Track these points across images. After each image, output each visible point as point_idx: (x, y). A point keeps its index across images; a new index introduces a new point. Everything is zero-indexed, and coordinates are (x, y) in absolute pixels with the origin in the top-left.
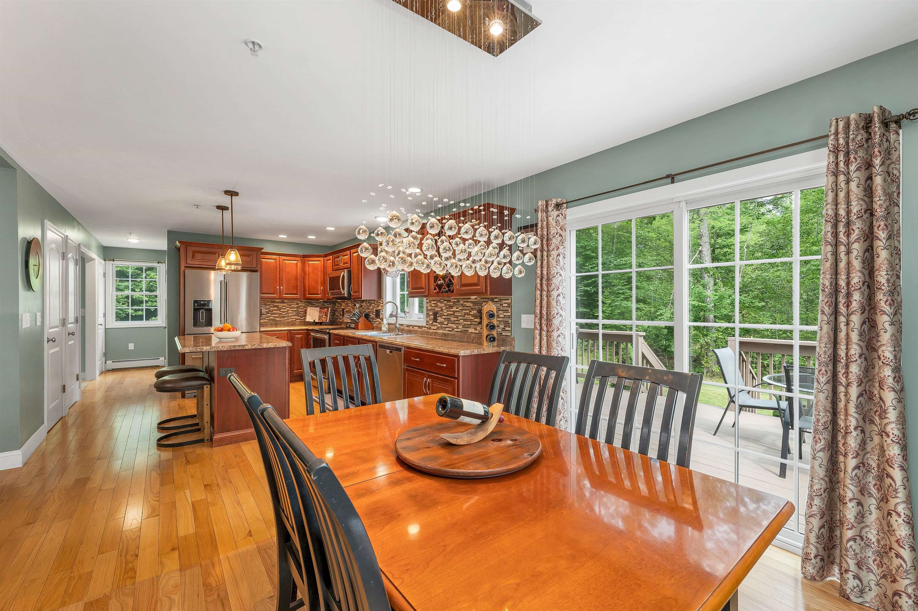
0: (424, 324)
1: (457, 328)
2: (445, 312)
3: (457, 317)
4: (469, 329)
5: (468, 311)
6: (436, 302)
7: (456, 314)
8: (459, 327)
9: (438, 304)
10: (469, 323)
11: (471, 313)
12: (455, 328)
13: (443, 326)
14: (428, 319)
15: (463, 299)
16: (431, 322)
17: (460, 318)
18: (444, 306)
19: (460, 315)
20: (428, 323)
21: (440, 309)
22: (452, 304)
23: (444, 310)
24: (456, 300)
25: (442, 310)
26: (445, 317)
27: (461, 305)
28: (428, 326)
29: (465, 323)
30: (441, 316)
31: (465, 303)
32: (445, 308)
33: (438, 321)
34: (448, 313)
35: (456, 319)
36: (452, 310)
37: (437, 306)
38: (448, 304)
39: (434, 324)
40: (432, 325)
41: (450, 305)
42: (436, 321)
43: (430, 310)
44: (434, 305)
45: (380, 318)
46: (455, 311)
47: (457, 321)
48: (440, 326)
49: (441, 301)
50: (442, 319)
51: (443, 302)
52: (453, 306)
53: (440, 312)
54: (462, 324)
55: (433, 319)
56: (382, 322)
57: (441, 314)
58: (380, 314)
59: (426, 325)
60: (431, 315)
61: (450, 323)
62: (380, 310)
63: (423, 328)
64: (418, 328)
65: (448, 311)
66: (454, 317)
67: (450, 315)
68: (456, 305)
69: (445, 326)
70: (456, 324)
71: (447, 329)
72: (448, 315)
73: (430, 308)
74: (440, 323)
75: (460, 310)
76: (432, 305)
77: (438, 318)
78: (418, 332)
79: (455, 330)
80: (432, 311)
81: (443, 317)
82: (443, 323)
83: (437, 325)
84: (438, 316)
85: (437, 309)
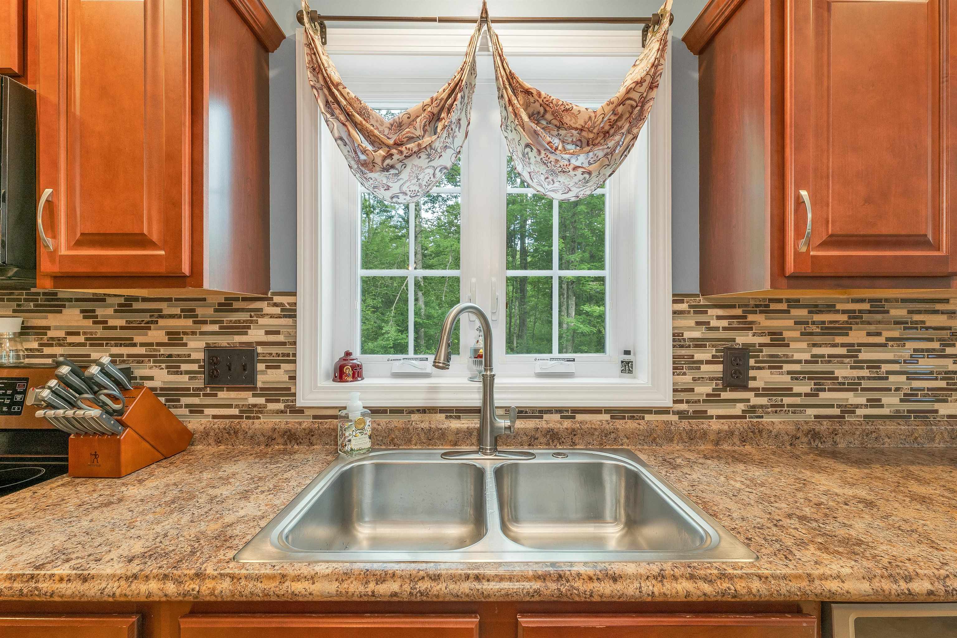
0: (665, 400)
1: (875, 403)
2: (801, 348)
3: (874, 365)
4: (937, 406)
5: (936, 345)
6: (738, 312)
7: (864, 355)
8: (885, 400)
9: (751, 318)
10: (942, 384)
12: (858, 406)
13: (787, 400)
14: (688, 378)
15: (904, 301)
16: (703, 390)
17: (885, 367)
18: (791, 329)
19: (889, 356)
20: (684, 396)
21: (767, 340)
22: (844, 318)
23: (795, 340)
24: (866, 306)
25: (779, 341)
26: (797, 367)
27: (896, 323)
28: (683, 407)
29: (916, 384)
30: (775, 363)
31: (916, 317)
32: (797, 334)
33: (752, 384)
34: (817, 351)
35: (865, 373)
36: (839, 340)
37: (748, 327)
38: (817, 318)
39: (725, 395)
40: (713, 399)
41: (831, 322)
42: (745, 388)
43: (699, 344)
44: (724, 323)
45: (259, 385)
46: (860, 345)
47: (869, 378)
48: (763, 401)
49: (773, 306)
50: (782, 374)
51: (788, 312)
52: (851, 329)
53: (767, 351)
54: (897, 389)
55: (717, 379)
56: (280, 406)
57: (777, 356)
58: (261, 367)
59: (675, 402)
60: (708, 362)
61: (830, 390)
62: (260, 349)
63: (648, 417)
64: (607, 417)
65: (814, 345)
66: (852, 368)
67: (829, 362)
68: (869, 323)
69: (797, 400)
70: (863, 389)
71: (811, 412)
72: (815, 360)
73: (697, 334)
74: (764, 389)
75: (888, 339)
76: (714, 323)
77: (752, 373)
78: (622, 434)
79: (859, 412)
80: (713, 346)
81: (787, 367)
82: (787, 391)
83: (748, 400)
84: (752, 362)
85: (744, 339)
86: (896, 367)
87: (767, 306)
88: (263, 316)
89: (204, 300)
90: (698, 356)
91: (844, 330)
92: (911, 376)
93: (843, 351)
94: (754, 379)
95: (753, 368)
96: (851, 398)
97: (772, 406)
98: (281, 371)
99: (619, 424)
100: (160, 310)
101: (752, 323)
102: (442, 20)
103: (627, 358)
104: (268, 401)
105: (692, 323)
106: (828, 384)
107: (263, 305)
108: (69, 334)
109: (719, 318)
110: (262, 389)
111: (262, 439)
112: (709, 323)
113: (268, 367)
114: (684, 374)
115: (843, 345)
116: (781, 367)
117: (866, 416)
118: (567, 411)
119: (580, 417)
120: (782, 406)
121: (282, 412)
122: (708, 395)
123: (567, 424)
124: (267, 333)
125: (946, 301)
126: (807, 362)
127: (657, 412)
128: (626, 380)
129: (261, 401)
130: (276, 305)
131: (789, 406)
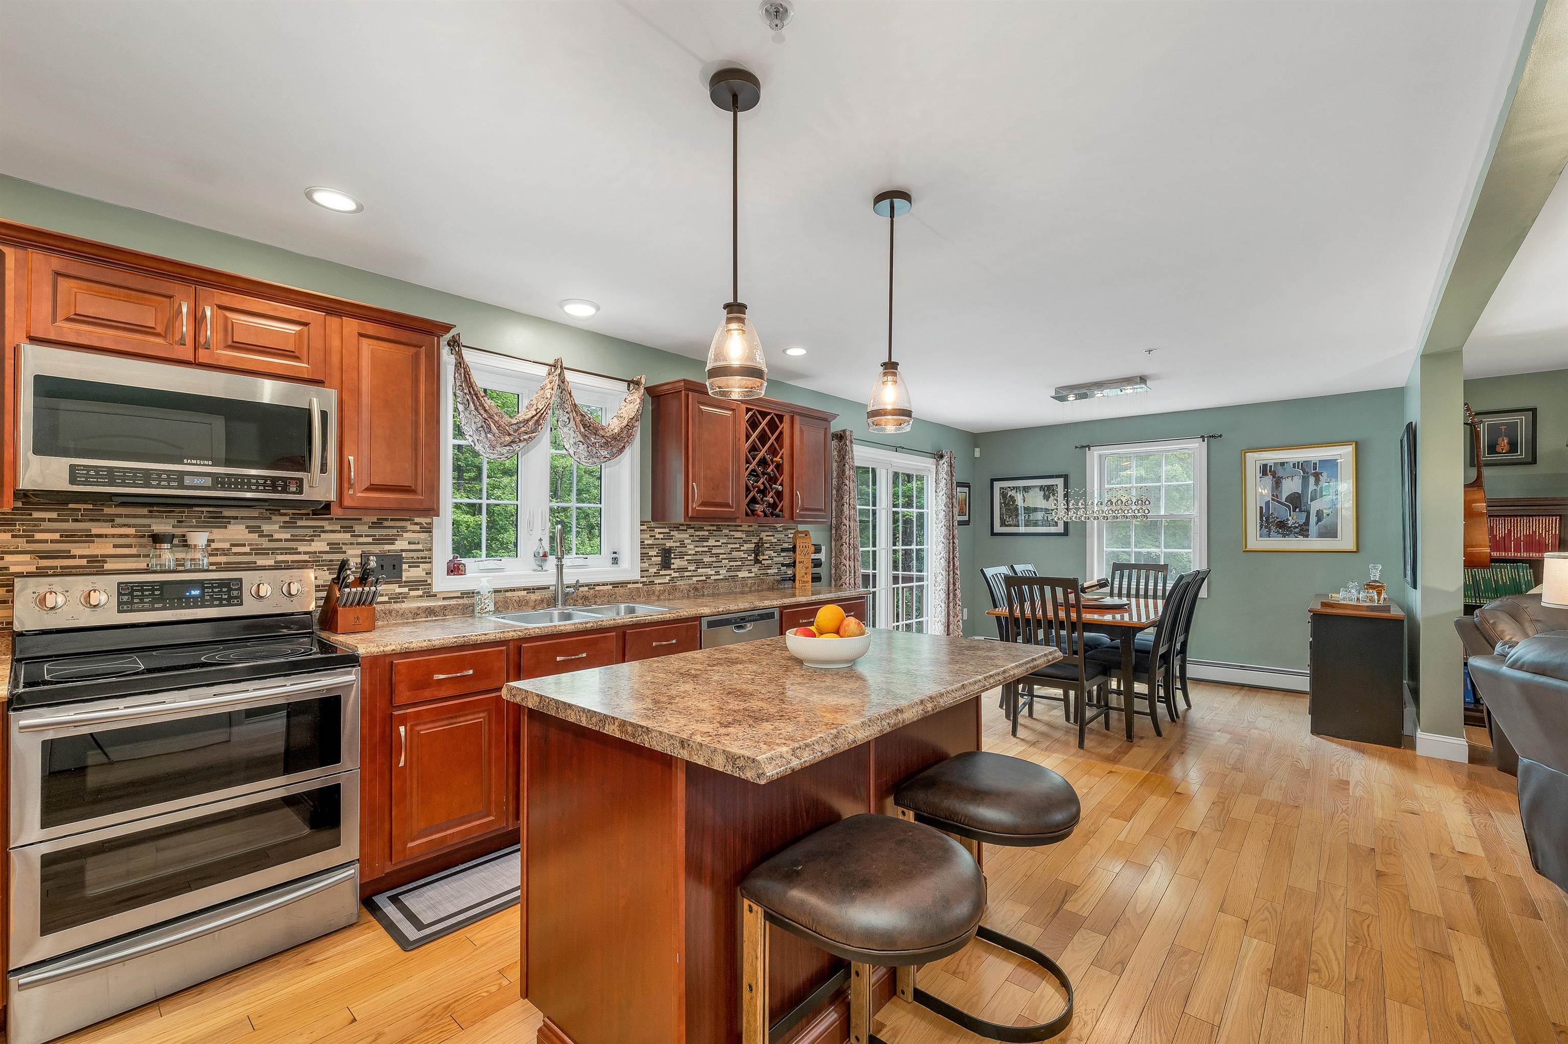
0: (637, 576)
1: (717, 573)
2: (691, 548)
3: (717, 555)
5: (738, 546)
6: (667, 530)
7: (713, 552)
8: (721, 572)
9: (672, 533)
10: (740, 563)
11: (742, 548)
12: (711, 575)
13: (686, 574)
14: (646, 565)
16: (653, 570)
17: (721, 556)
18: (687, 539)
19: (722, 551)
20: (645, 574)
21: (678, 544)
22: (706, 533)
23: (689, 544)
24: (715, 528)
25: (683, 545)
26: (689, 557)
27: (725, 536)
28: (645, 579)
29: (731, 564)
30: (681, 556)
31: (732, 533)
32: (689, 541)
33: (672, 566)
34: (697, 549)
35: (714, 559)
36: (705, 544)
37: (670, 538)
38: (698, 533)
39: (662, 573)
40: (657, 574)
41: (702, 536)
42: (669, 568)
43: (651, 546)
44: (661, 536)
45: (404, 579)
46: (712, 546)
47: (716, 562)
48: (677, 575)
49: (681, 528)
50: (684, 561)
51: (686, 530)
52: (709, 539)
53: (679, 550)
54: (725, 566)
55: (658, 564)
56: (420, 593)
57: (682, 552)
58: (405, 566)
59: (641, 577)
60: (655, 556)
61: (702, 568)
62: (404, 554)
63: (629, 586)
64: (611, 587)
65: (696, 547)
66: (710, 557)
67: (702, 554)
68: (716, 536)
69: (690, 574)
70: (714, 567)
71: (695, 579)
72: (696, 553)
73: (650, 542)
74: (677, 569)
75: (722, 543)
76: (657, 536)
77: (673, 561)
78: (618, 595)
79: (712, 578)
80: (657, 548)
81: (686, 557)
82: (685, 569)
83: (671, 575)
84: (672, 555)
85: (669, 544)
86: (725, 556)
87: (679, 527)
88: (407, 531)
89: (360, 519)
90: (651, 553)
91: (706, 540)
92: (731, 560)
93: (706, 549)
94: (673, 564)
95: (673, 558)
96: (710, 572)
97: (680, 577)
98: (420, 569)
99: (617, 590)
100: (323, 527)
101: (672, 536)
102: (533, 362)
103: (615, 556)
104: (409, 590)
105: (648, 536)
106: (701, 565)
107: (407, 524)
108: (232, 545)
109: (659, 533)
110: (405, 582)
111: (410, 615)
112: (655, 536)
113: (410, 567)
114: (645, 562)
115: (707, 546)
116: (684, 558)
117: (714, 580)
118: (591, 585)
119: (597, 588)
120: (684, 577)
121: (421, 596)
122: (655, 573)
123: (592, 592)
124: (409, 543)
125: (741, 526)
126: (694, 555)
127: (633, 583)
128: (615, 567)
129: (406, 590)
130: (416, 524)
131: (687, 576)
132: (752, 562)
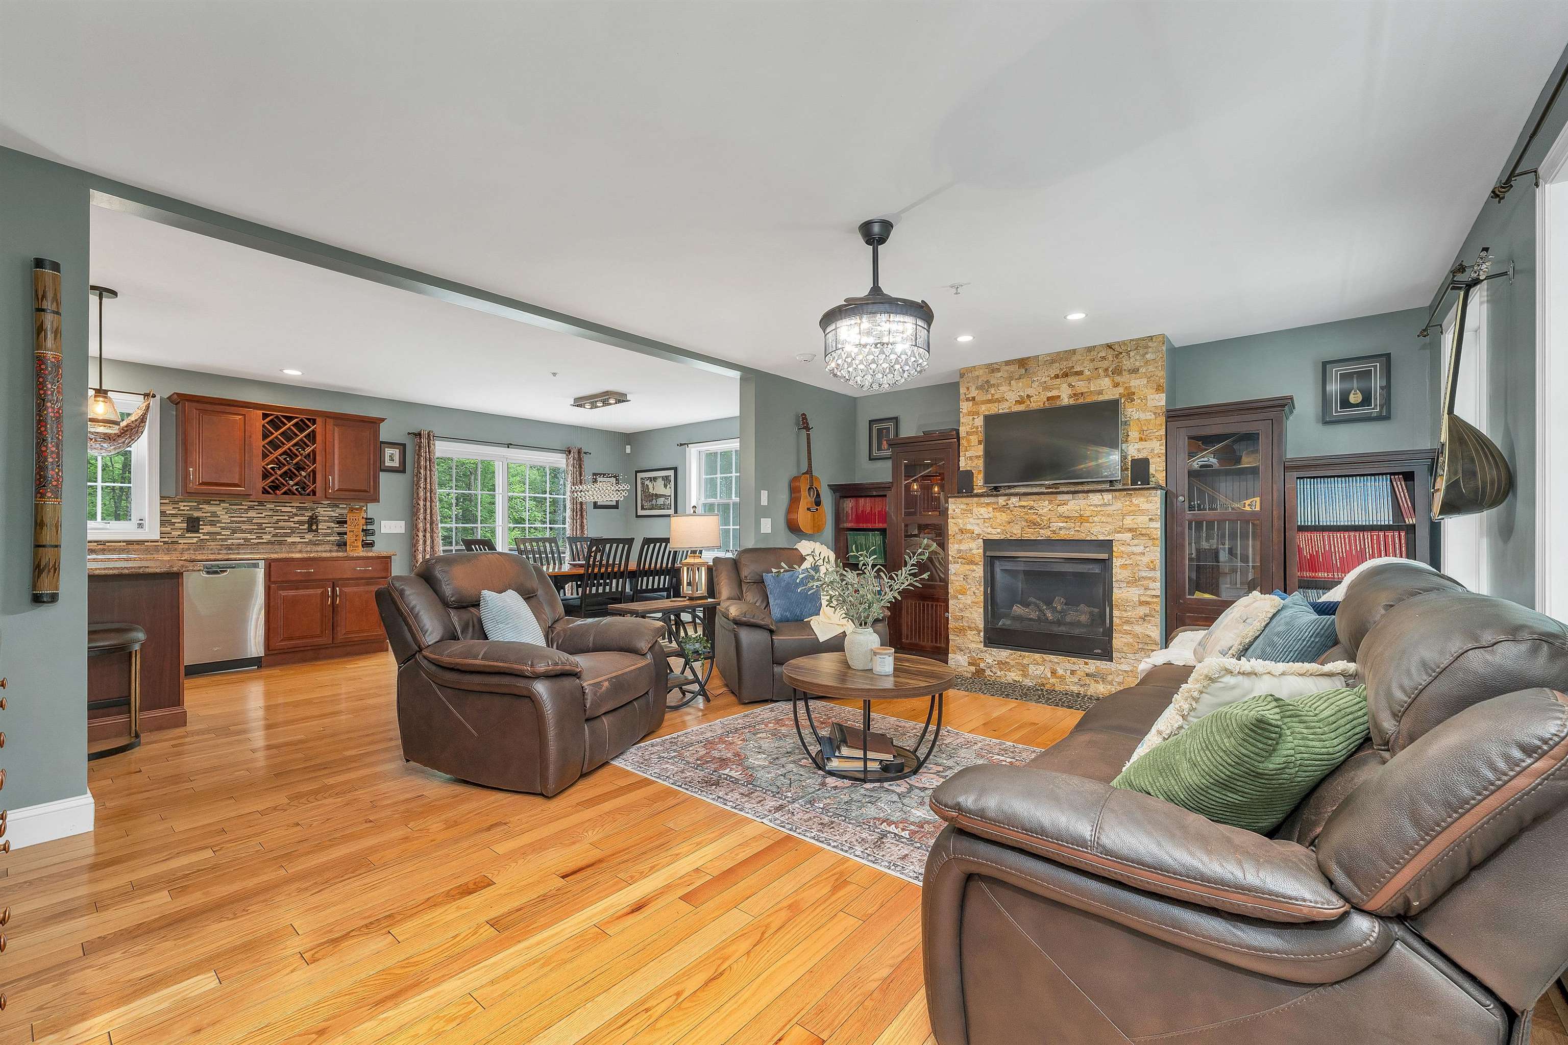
0: (156, 537)
2: (225, 518)
3: (259, 524)
4: (286, 538)
5: (286, 518)
6: (195, 504)
7: (254, 521)
9: (201, 506)
10: (289, 531)
11: (291, 520)
13: (218, 537)
14: (168, 529)
16: (176, 533)
17: (265, 525)
18: (220, 511)
19: (266, 521)
20: (166, 536)
21: (209, 515)
22: (245, 507)
23: (223, 515)
25: (215, 516)
26: (223, 525)
27: (270, 510)
28: (165, 540)
29: (278, 531)
30: (213, 523)
31: (278, 508)
32: (223, 513)
33: (200, 531)
34: (233, 519)
35: (255, 527)
36: (244, 515)
37: (199, 510)
38: (234, 507)
39: (187, 535)
40: (182, 536)
41: (240, 509)
42: (197, 531)
43: (174, 516)
44: (188, 508)
46: (253, 517)
47: (257, 529)
48: (208, 537)
49: (212, 502)
50: (216, 527)
51: (219, 505)
53: (209, 519)
54: (270, 533)
55: (184, 529)
57: (214, 521)
59: (161, 538)
60: (178, 523)
61: (239, 533)
63: (146, 544)
64: (125, 544)
65: (232, 517)
66: (249, 525)
67: (239, 523)
68: (257, 509)
69: (224, 537)
70: (255, 533)
71: (230, 541)
72: (232, 522)
73: (173, 512)
74: (207, 533)
75: (266, 515)
76: (182, 508)
77: (201, 527)
79: (253, 541)
80: (182, 517)
81: (219, 525)
82: (219, 534)
83: (199, 537)
84: (201, 523)
85: (196, 514)
86: (269, 525)
87: (209, 502)
90: (174, 521)
91: (247, 511)
92: (276, 528)
93: (245, 519)
94: (202, 529)
95: (202, 525)
96: (249, 536)
97: (211, 539)
99: (130, 546)
101: (202, 508)
103: (141, 522)
105: (171, 508)
106: (238, 531)
109: (185, 506)
112: (179, 508)
114: (166, 527)
115: (245, 517)
116: (216, 525)
117: (255, 543)
119: (109, 544)
120: (216, 539)
122: (178, 535)
123: (103, 546)
126: (228, 523)
127: (151, 542)
128: (140, 530)
131: (220, 539)
132: (307, 531)
